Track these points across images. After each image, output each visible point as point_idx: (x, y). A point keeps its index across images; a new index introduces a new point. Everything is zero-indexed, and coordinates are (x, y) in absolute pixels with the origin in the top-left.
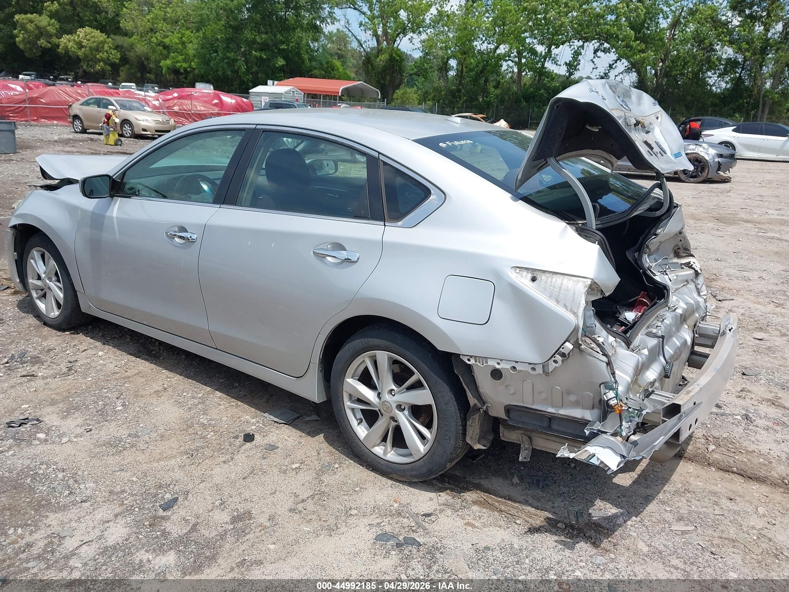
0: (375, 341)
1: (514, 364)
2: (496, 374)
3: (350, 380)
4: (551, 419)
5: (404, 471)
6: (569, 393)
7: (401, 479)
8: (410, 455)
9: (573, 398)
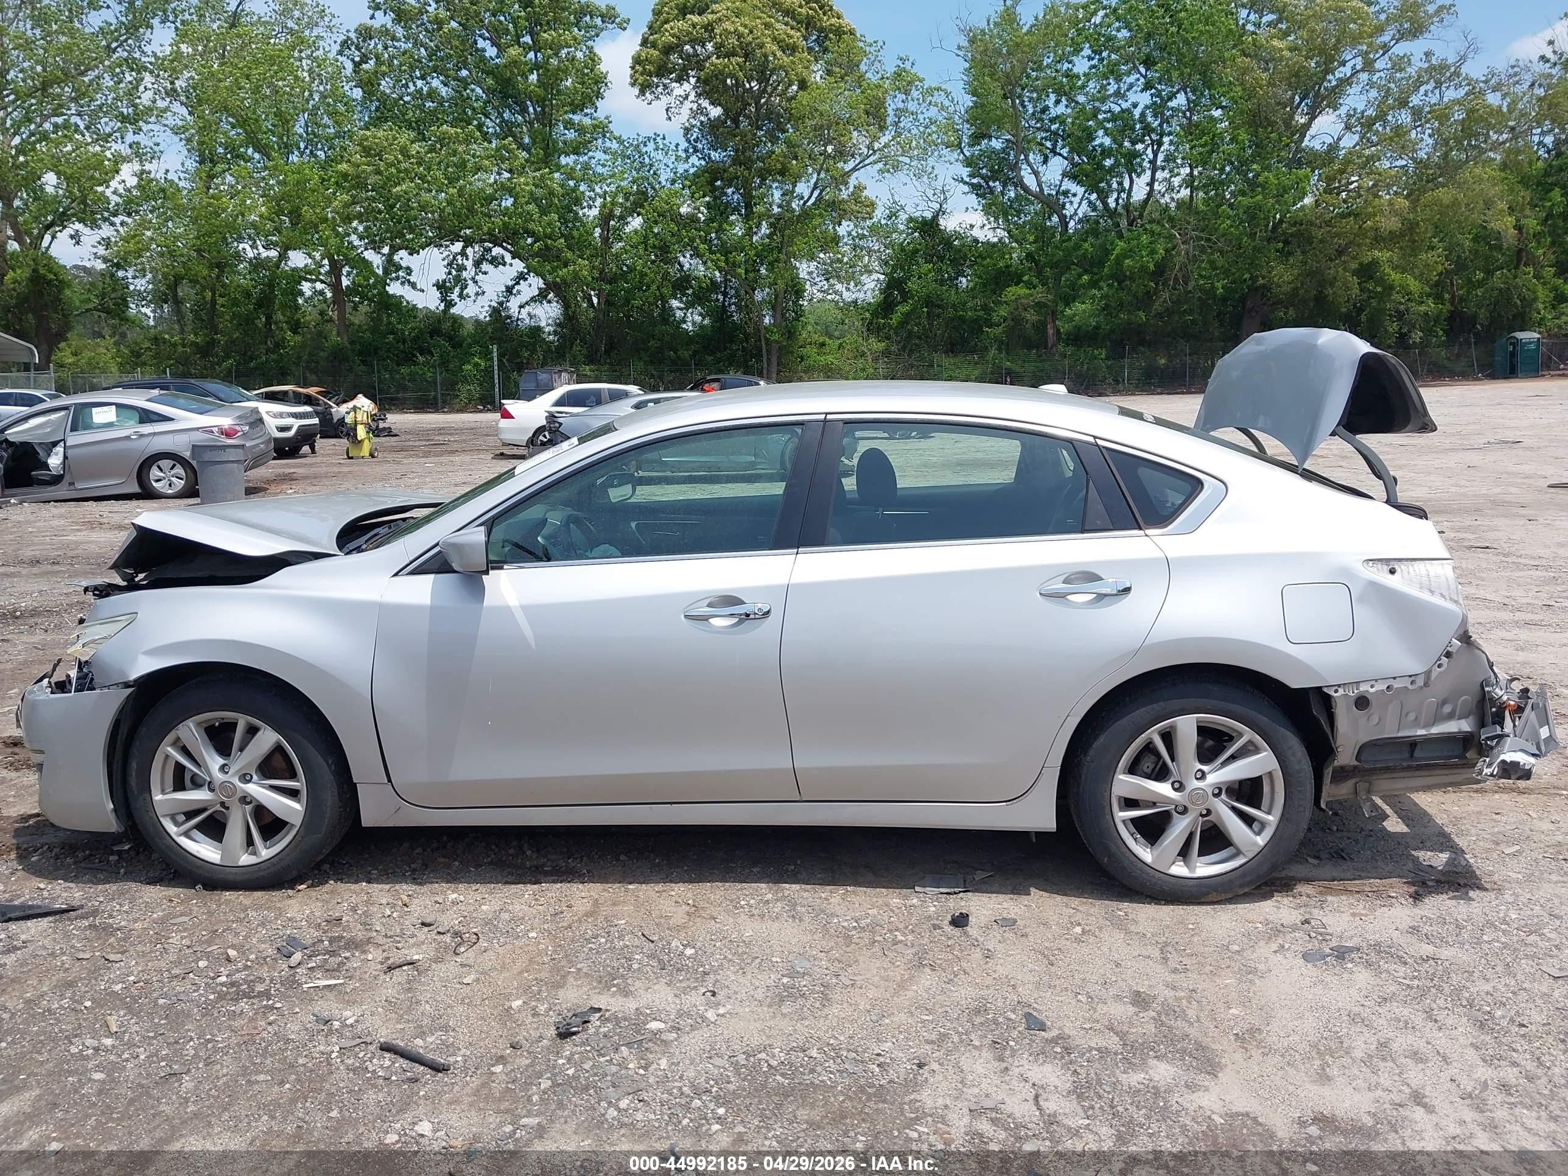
0: (1176, 704)
1: (1391, 682)
2: (1362, 702)
3: (1121, 777)
4: (1412, 745)
5: (1231, 881)
6: (1444, 702)
7: (1223, 896)
8: (1238, 853)
9: (1447, 709)
